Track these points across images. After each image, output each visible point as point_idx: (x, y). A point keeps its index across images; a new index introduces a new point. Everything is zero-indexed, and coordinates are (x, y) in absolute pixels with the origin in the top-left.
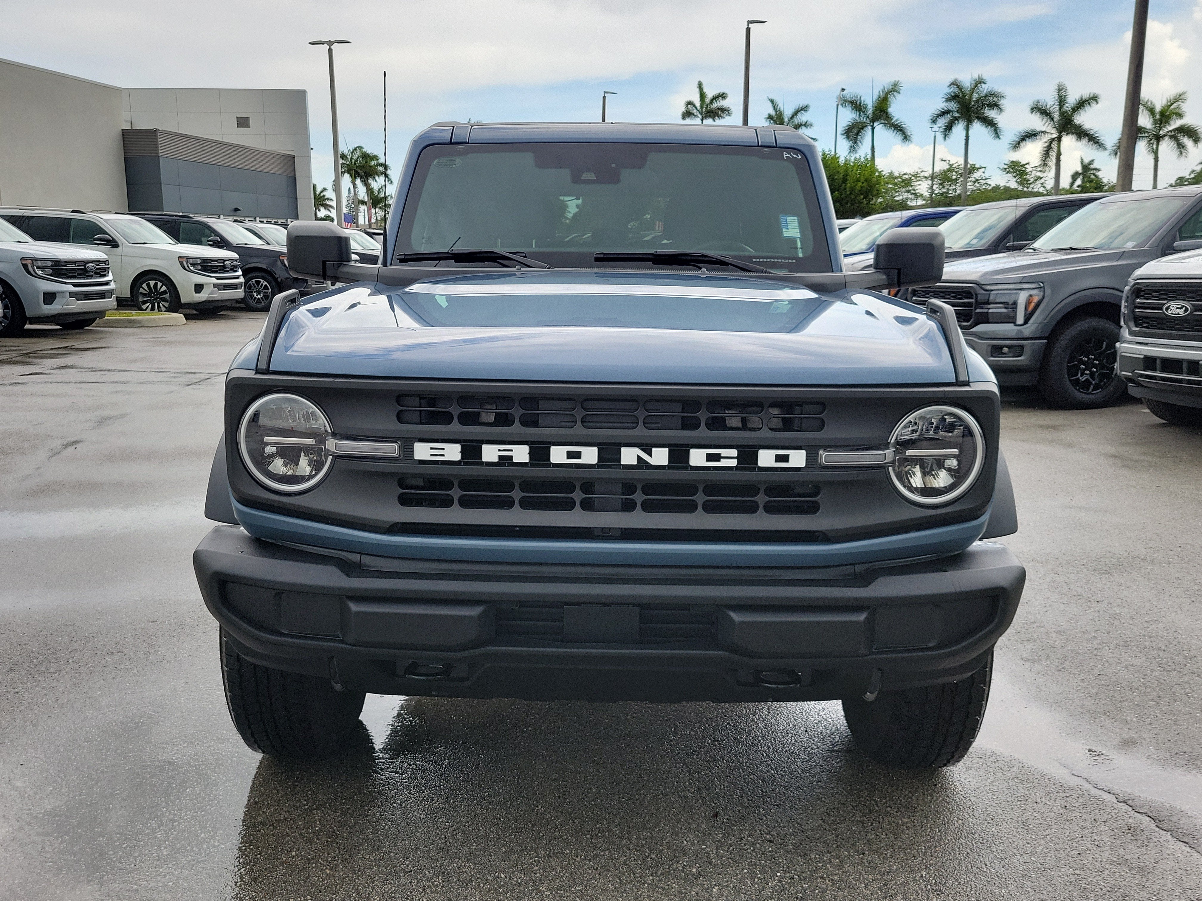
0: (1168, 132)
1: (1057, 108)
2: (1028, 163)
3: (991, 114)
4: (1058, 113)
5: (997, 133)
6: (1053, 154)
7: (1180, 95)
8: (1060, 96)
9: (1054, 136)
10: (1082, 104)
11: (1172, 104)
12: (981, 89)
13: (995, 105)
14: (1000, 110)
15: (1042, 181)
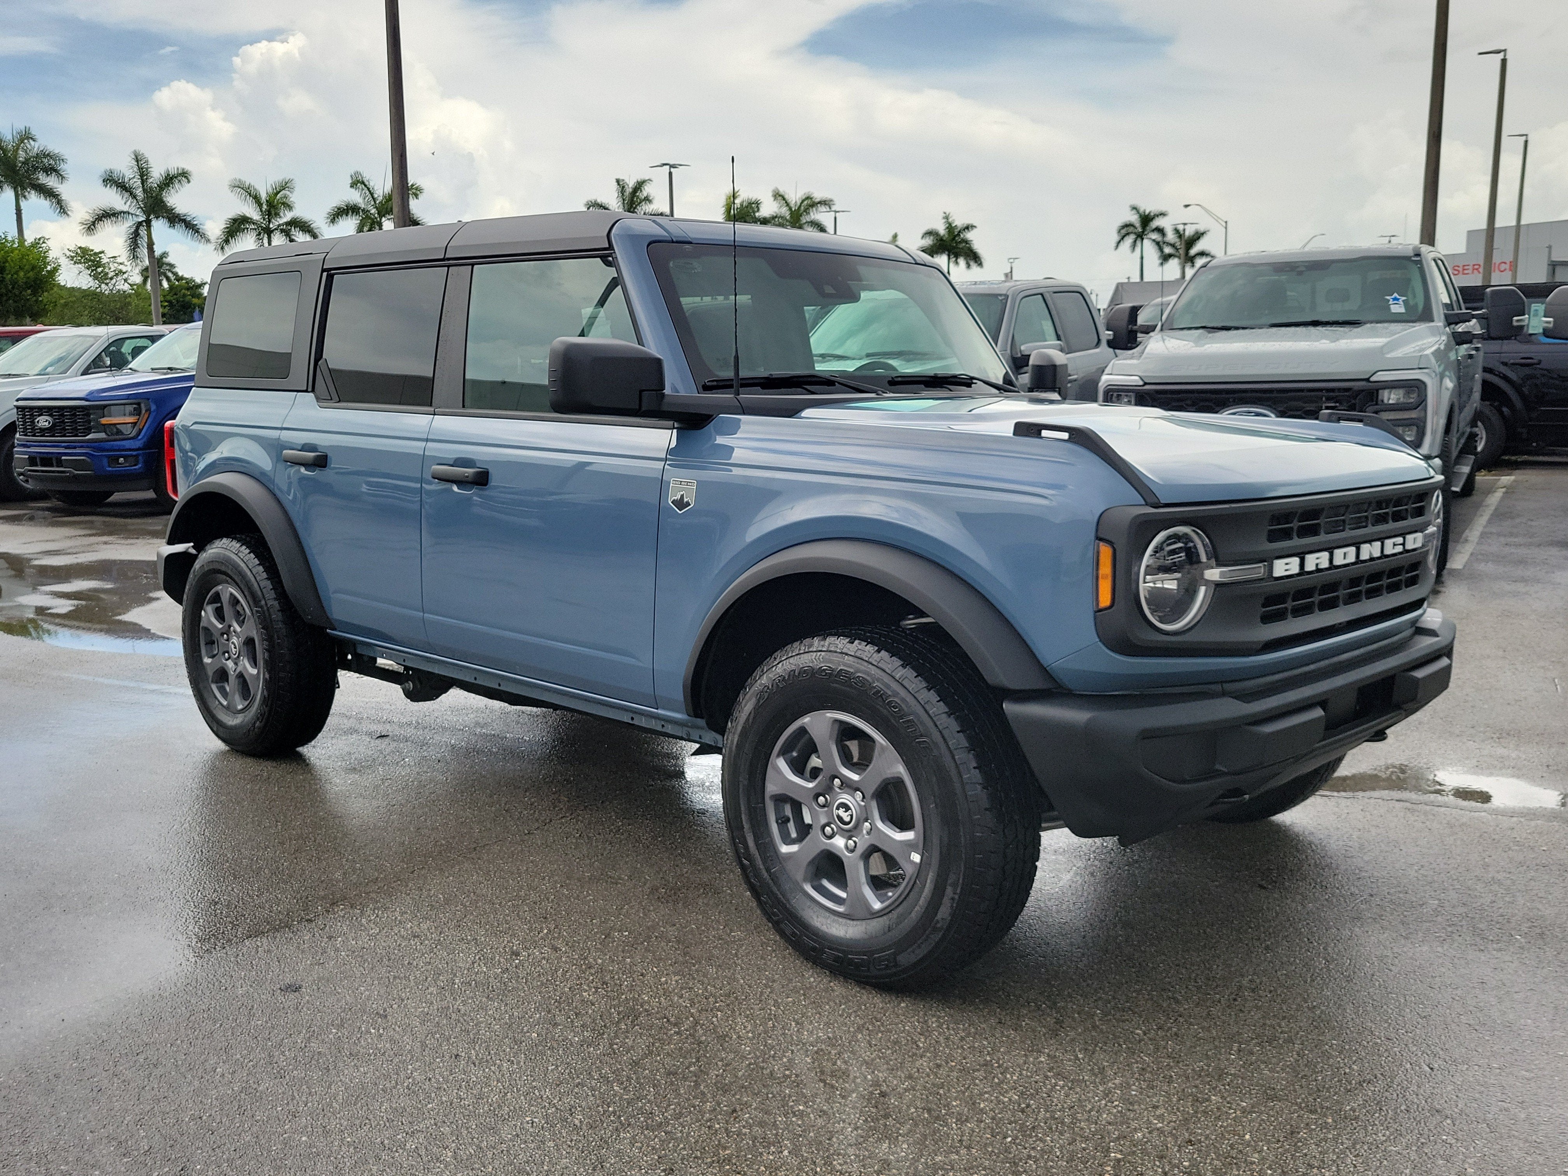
0: (279, 225)
1: (139, 182)
2: (103, 252)
3: (50, 181)
4: (141, 189)
5: (62, 208)
6: (143, 242)
7: (286, 183)
8: (140, 169)
9: (141, 219)
10: (169, 181)
11: (278, 193)
12: (29, 146)
13: (51, 170)
14: (62, 178)
15: (125, 276)
